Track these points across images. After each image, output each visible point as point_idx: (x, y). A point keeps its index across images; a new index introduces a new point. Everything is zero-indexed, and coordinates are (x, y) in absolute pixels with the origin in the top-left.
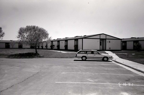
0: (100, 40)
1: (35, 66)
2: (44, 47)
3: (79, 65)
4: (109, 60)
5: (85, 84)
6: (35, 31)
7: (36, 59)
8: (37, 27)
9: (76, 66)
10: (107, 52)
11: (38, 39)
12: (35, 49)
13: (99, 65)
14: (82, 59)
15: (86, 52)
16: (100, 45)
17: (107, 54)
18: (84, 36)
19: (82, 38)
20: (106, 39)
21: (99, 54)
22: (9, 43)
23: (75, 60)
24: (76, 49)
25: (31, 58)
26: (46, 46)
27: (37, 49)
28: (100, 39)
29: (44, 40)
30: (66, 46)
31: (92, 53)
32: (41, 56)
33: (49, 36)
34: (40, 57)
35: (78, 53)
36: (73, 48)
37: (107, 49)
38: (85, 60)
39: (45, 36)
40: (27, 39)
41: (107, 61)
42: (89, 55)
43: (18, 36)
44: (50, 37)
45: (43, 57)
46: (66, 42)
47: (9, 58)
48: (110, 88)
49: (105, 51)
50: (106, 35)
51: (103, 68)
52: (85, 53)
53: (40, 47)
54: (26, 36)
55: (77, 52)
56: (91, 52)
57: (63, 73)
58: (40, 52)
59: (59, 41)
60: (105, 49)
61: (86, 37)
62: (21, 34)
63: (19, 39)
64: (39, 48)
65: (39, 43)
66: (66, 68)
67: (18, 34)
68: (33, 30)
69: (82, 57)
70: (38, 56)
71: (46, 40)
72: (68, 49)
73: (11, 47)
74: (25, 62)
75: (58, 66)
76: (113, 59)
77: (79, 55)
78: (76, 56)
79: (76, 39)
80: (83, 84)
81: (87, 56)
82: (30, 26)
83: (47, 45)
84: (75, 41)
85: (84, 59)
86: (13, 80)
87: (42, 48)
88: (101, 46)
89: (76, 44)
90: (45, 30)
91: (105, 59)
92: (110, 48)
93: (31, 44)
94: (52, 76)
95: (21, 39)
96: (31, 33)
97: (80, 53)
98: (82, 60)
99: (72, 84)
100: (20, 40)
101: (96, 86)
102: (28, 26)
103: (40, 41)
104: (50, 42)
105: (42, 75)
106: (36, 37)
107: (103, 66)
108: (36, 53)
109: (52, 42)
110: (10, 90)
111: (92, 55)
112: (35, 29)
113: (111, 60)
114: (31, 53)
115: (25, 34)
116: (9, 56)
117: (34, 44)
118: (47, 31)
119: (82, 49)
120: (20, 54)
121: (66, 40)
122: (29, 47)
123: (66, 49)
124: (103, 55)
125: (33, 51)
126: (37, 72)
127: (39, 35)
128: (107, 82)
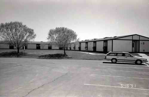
0: (132, 42)
1: (63, 67)
2: (72, 49)
3: (108, 68)
4: (143, 63)
5: (115, 88)
6: (64, 32)
7: (65, 60)
8: (66, 29)
9: (105, 69)
10: (140, 54)
11: (66, 41)
12: (64, 51)
13: (132, 69)
14: (112, 61)
15: (117, 54)
16: (133, 46)
17: (141, 56)
18: (114, 37)
19: (112, 40)
20: (139, 40)
21: (131, 56)
22: (40, 44)
23: (104, 63)
24: (105, 50)
25: (60, 59)
26: (74, 48)
27: (66, 50)
28: (132, 40)
29: (72, 42)
30: (95, 48)
31: (124, 55)
32: (70, 57)
33: (77, 38)
34: (68, 58)
35: (108, 55)
36: (102, 50)
37: (140, 52)
38: (115, 63)
39: (73, 38)
40: (56, 40)
41: (141, 64)
42: (120, 58)
43: (48, 38)
44: (79, 39)
45: (71, 58)
46: (94, 43)
47: (40, 58)
48: (144, 94)
49: (139, 54)
50: (140, 36)
51: (136, 72)
52: (115, 55)
53: (69, 49)
54: (55, 38)
55: (106, 54)
56: (122, 54)
57: (92, 75)
58: (68, 53)
59: (87, 42)
60: (138, 52)
61: (116, 39)
62: (51, 36)
63: (49, 40)
64: (67, 50)
65: (68, 44)
66: (94, 70)
67: (48, 36)
68: (62, 32)
69: (112, 60)
70: (66, 58)
71: (74, 41)
72: (97, 51)
73: (41, 48)
74: (54, 62)
75: (86, 68)
76: (147, 63)
77: (108, 57)
78: (105, 58)
79: (105, 41)
80: (114, 88)
81: (117, 58)
82: (59, 27)
83: (75, 46)
84: (104, 42)
85: (114, 61)
86: (44, 80)
87: (70, 50)
88: (134, 48)
89: (105, 46)
90: (73, 32)
91: (139, 62)
92: (144, 50)
93: (60, 45)
94: (81, 77)
95: (51, 40)
96: (60, 34)
97: (110, 55)
98: (112, 63)
99: (102, 87)
100: (50, 42)
101: (128, 91)
102: (58, 27)
103: (68, 42)
104: (79, 44)
105: (71, 76)
106: (64, 39)
107: (136, 70)
108: (64, 55)
109: (80, 43)
110: (41, 89)
111: (123, 58)
112: (64, 31)
113: (146, 63)
114: (59, 54)
115: (54, 36)
116: (40, 57)
117: (62, 45)
118: (75, 33)
119: (112, 51)
120: (49, 55)
121: (95, 42)
122: (58, 48)
123: (95, 50)
124: (136, 57)
125: (62, 52)
126: (66, 72)
127: (68, 36)
128: (141, 88)
